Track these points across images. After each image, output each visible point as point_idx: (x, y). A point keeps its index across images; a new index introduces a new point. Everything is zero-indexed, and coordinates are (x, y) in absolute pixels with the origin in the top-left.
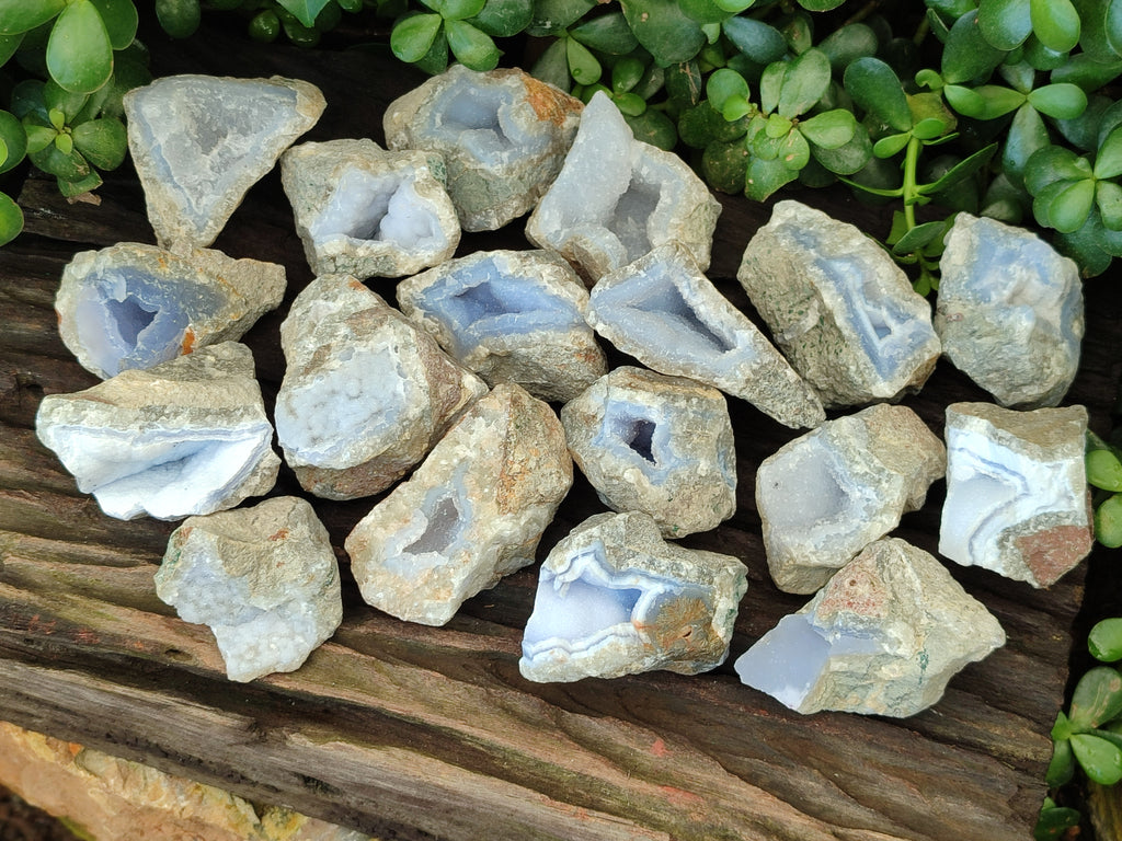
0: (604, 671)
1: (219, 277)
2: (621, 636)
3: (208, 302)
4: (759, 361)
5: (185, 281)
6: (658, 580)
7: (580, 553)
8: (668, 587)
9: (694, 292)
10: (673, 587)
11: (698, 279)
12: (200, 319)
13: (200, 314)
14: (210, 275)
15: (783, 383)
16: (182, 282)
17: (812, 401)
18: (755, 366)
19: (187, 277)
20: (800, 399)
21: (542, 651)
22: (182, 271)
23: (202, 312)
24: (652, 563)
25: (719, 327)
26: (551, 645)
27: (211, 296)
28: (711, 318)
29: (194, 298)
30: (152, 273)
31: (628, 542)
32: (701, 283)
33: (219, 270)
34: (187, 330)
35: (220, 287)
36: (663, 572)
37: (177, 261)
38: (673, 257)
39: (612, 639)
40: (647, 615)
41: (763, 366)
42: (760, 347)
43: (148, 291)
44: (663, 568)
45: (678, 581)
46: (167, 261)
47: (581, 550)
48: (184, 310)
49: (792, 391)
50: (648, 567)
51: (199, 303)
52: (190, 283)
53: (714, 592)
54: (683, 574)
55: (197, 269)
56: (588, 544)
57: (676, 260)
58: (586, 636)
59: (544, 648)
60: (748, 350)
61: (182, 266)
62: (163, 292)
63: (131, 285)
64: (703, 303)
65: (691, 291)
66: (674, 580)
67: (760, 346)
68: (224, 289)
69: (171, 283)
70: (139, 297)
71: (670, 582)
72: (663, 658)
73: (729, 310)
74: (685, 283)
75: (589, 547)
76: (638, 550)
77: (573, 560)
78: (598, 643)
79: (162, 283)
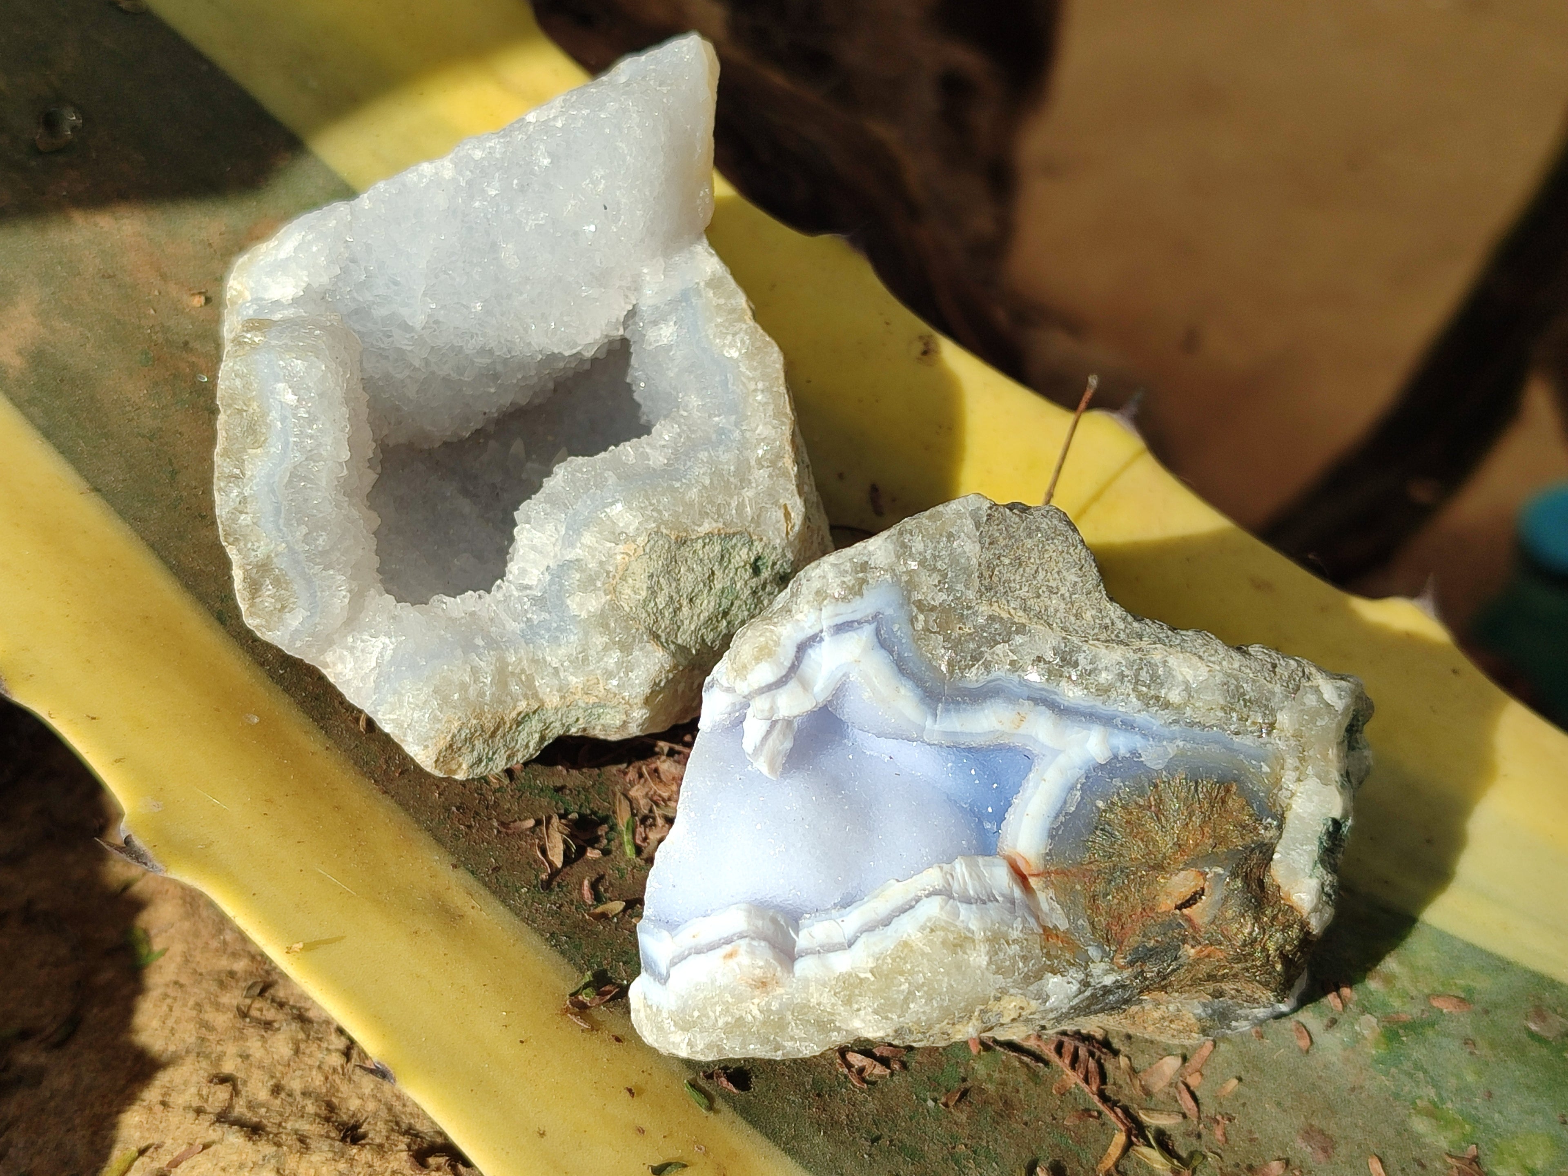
0: (908, 1020)
2: (968, 901)
6: (1090, 717)
7: (825, 624)
8: (1123, 743)
10: (1137, 742)
21: (699, 952)
24: (1067, 659)
26: (726, 933)
31: (988, 589)
36: (1104, 691)
39: (932, 908)
40: (1053, 835)
44: (1104, 677)
45: (1155, 719)
47: (828, 617)
50: (1054, 674)
53: (1279, 760)
54: (1175, 696)
56: (856, 590)
58: (846, 903)
59: (705, 939)
66: (1142, 718)
71: (1128, 726)
72: (1108, 980)
75: (857, 602)
76: (1020, 617)
77: (802, 648)
78: (886, 922)
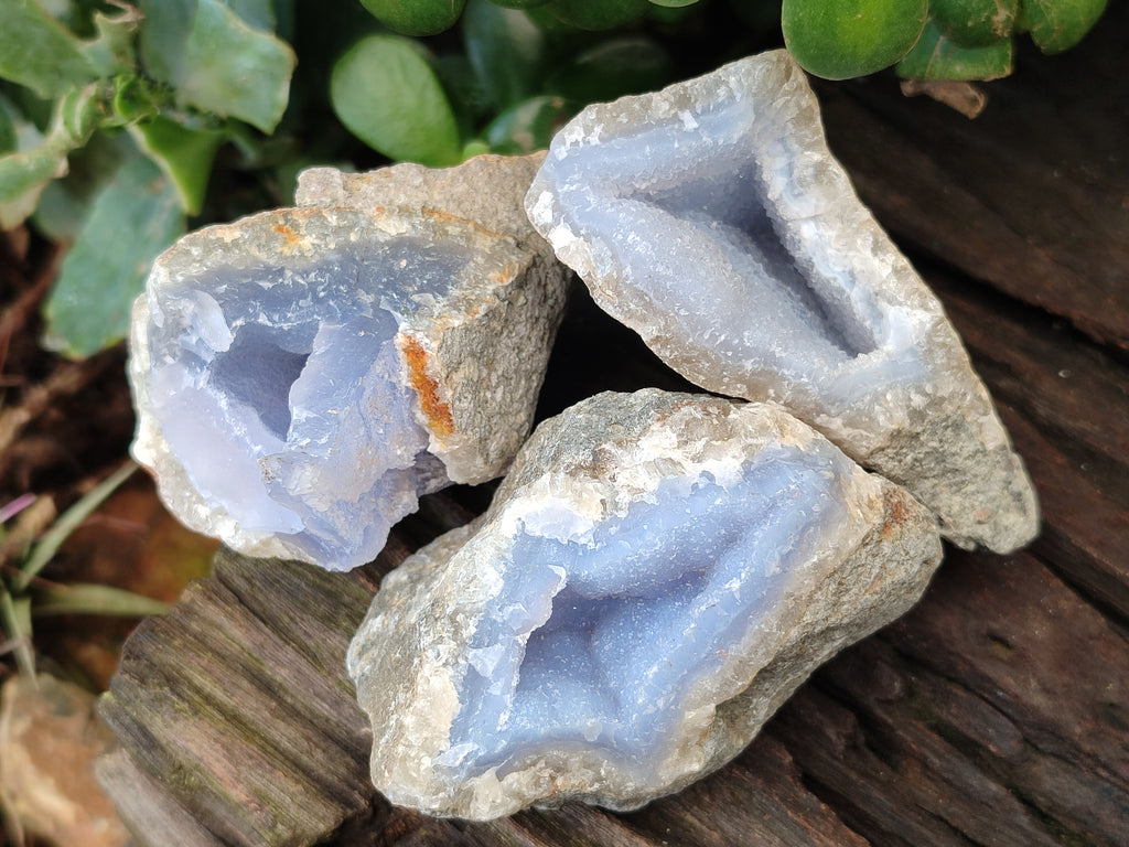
1: (427, 210)
3: (424, 267)
4: (929, 389)
5: (353, 247)
9: (797, 186)
11: (817, 157)
12: (418, 306)
13: (416, 298)
14: (405, 212)
15: (970, 447)
16: (347, 253)
17: (1018, 497)
18: (918, 401)
19: (353, 238)
20: (995, 490)
22: (338, 230)
23: (421, 290)
25: (841, 282)
27: (427, 252)
28: (825, 259)
29: (391, 272)
30: (272, 262)
32: (820, 170)
33: (423, 196)
34: (400, 340)
35: (439, 230)
37: (319, 215)
38: (773, 94)
41: (936, 402)
42: (940, 358)
43: (278, 300)
46: (296, 226)
48: (375, 305)
49: (983, 470)
51: (404, 277)
52: (367, 247)
55: (372, 211)
57: (780, 102)
60: (909, 359)
61: (333, 220)
62: (313, 287)
63: (233, 305)
64: (814, 218)
65: (791, 185)
67: (940, 353)
68: (453, 230)
69: (324, 267)
70: (263, 319)
73: (876, 249)
74: (781, 162)
79: (305, 273)
